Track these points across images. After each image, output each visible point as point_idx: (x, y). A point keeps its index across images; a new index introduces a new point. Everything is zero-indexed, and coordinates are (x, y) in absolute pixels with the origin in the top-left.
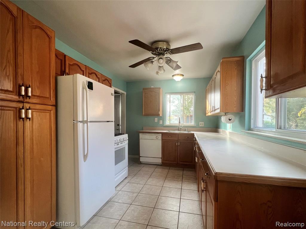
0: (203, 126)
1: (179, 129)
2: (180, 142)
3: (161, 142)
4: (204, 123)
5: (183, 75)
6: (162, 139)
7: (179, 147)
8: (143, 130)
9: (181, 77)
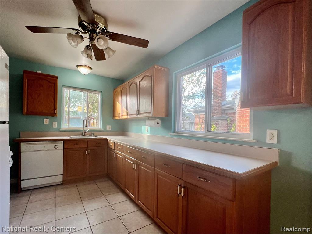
0: (111, 129)
1: (83, 134)
2: (90, 150)
3: (62, 152)
4: (111, 127)
5: (91, 68)
6: (64, 149)
7: (88, 156)
8: (20, 137)
9: (89, 71)
